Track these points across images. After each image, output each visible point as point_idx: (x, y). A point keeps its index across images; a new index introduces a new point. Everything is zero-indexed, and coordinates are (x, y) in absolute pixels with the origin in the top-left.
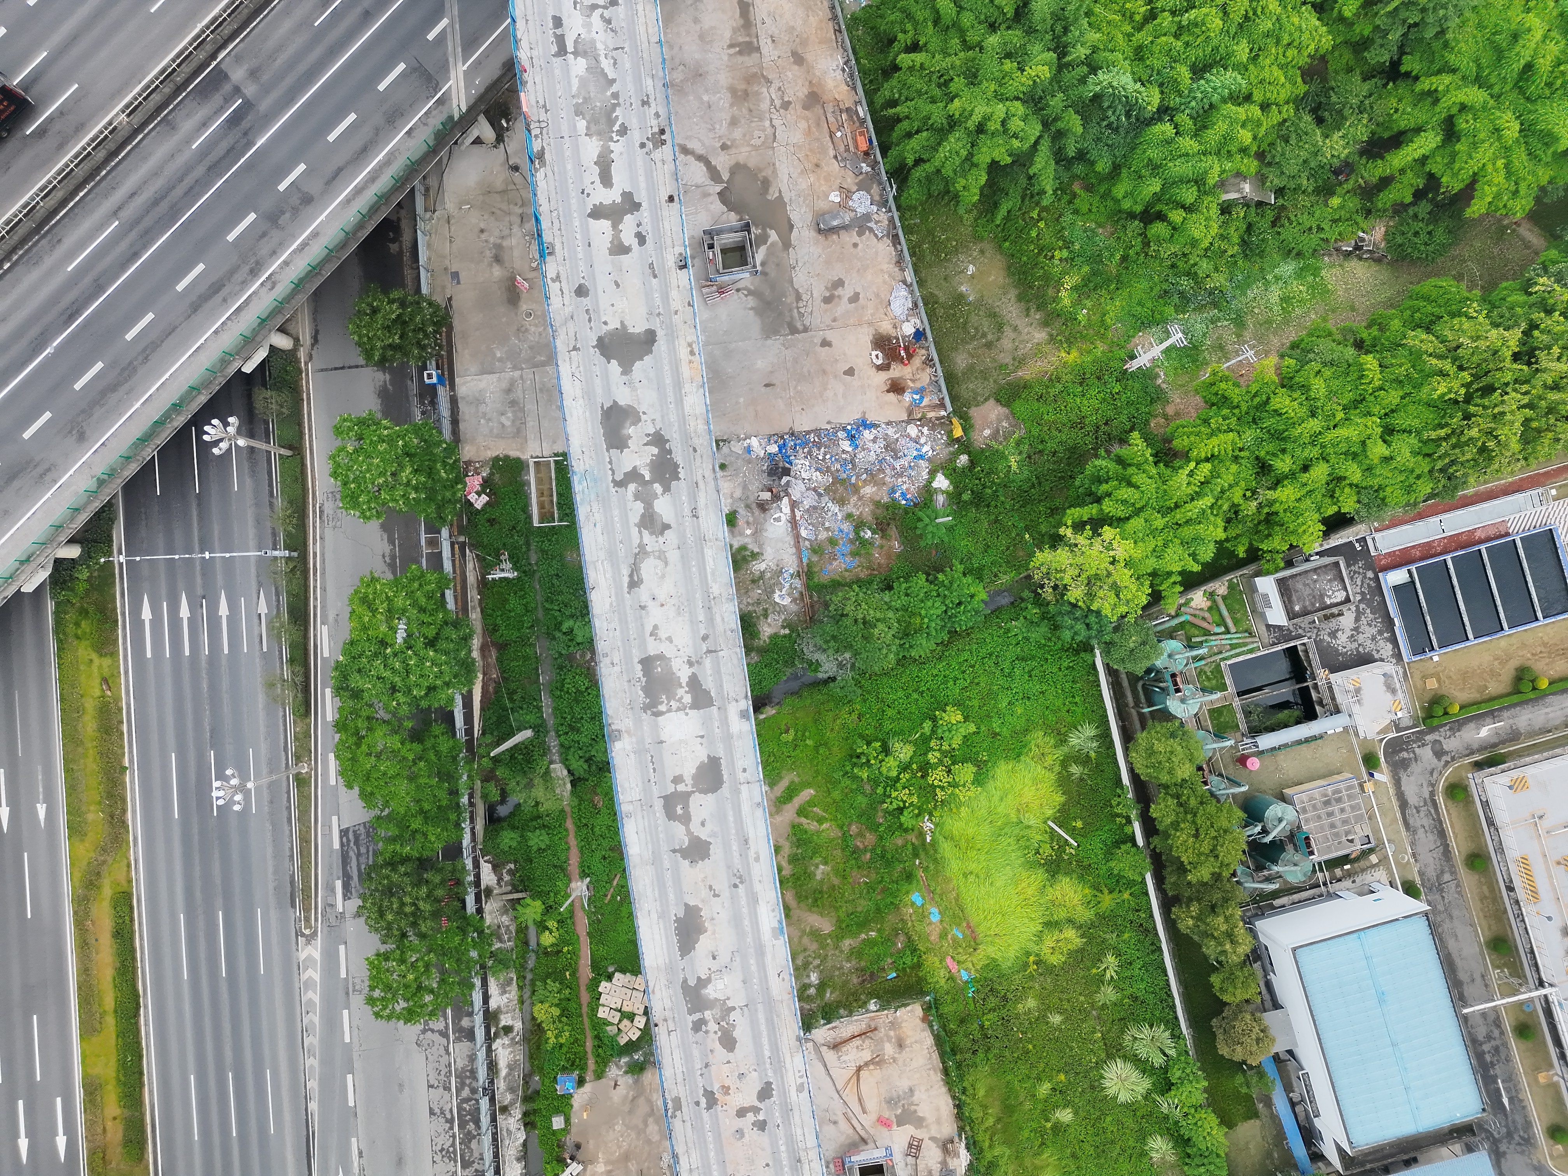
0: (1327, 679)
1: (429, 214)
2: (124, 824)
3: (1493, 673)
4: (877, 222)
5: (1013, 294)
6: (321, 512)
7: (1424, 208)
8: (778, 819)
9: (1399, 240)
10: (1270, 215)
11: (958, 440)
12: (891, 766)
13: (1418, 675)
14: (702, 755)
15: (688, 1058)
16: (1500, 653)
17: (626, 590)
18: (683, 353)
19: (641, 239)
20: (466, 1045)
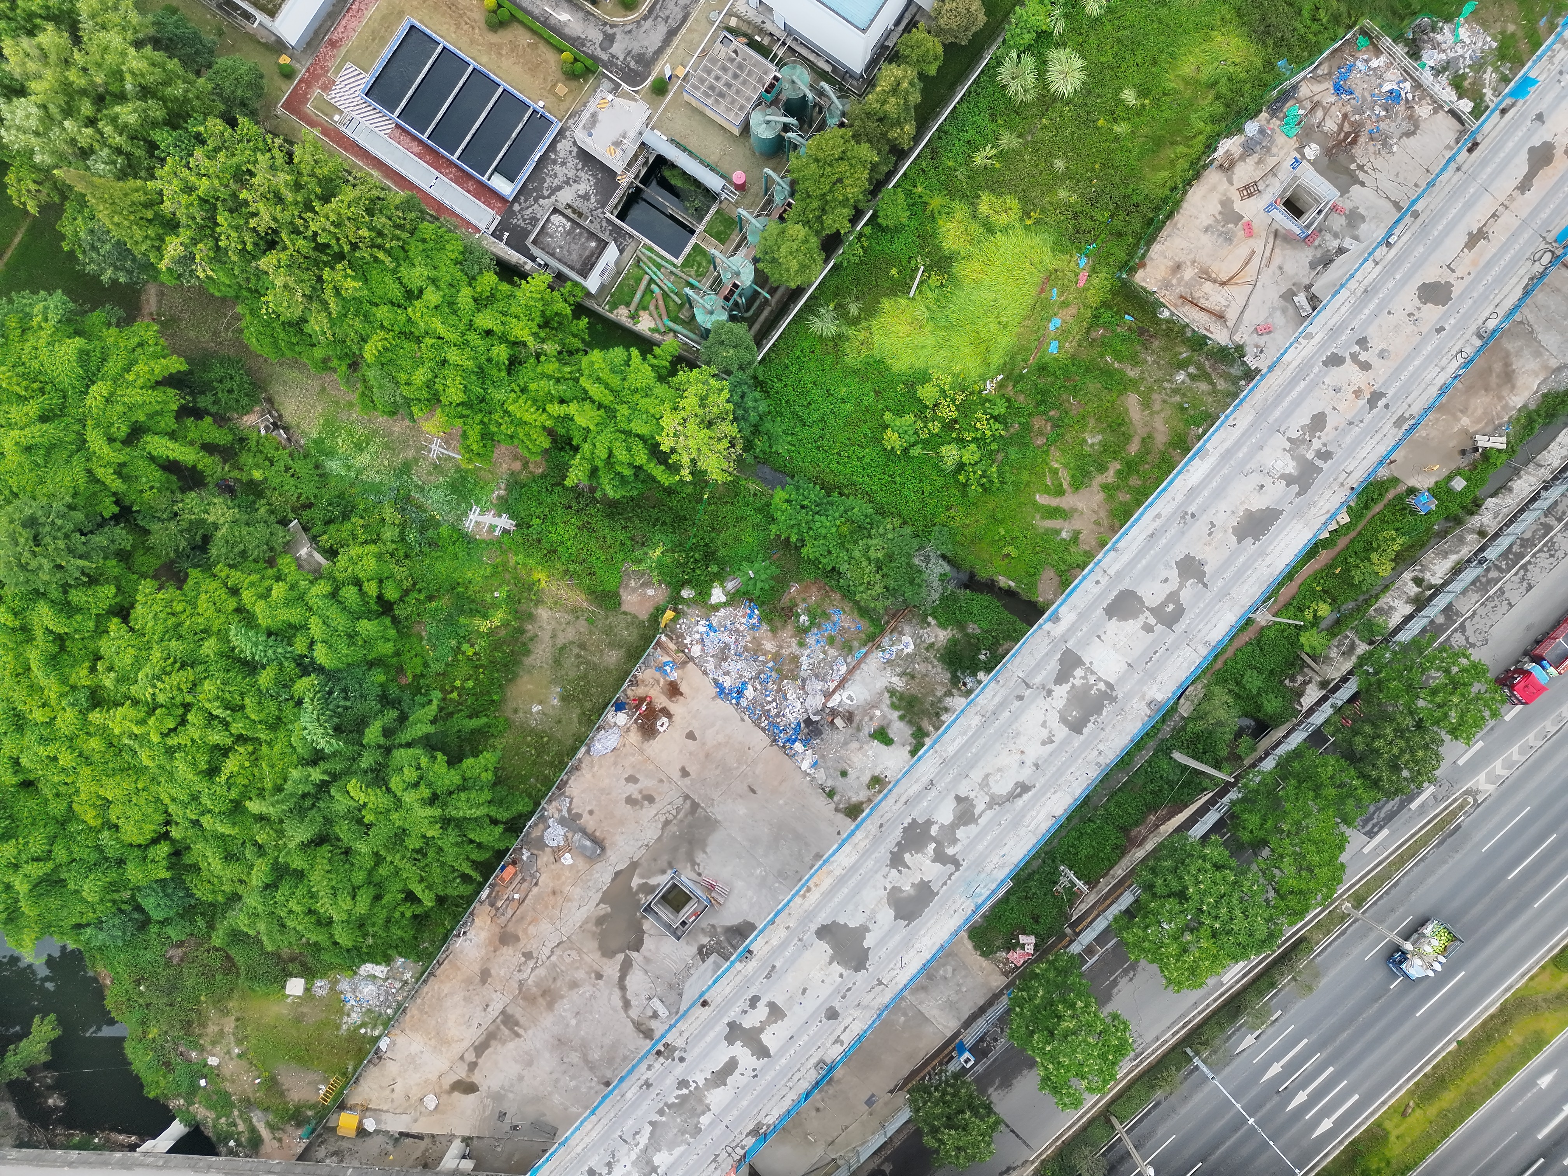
0: (624, 173)
1: (840, 1162)
2: (1502, 1009)
3: (514, 48)
4: (560, 811)
5: (528, 661)
6: (1137, 1056)
7: (205, 401)
8: (1080, 505)
9: (245, 400)
10: (307, 514)
11: (675, 610)
12: (970, 454)
13: (564, 106)
14: (1113, 625)
15: (1358, 442)
16: (494, 56)
17: (1034, 791)
18: (814, 897)
19: (754, 1002)
20: (1457, 606)
